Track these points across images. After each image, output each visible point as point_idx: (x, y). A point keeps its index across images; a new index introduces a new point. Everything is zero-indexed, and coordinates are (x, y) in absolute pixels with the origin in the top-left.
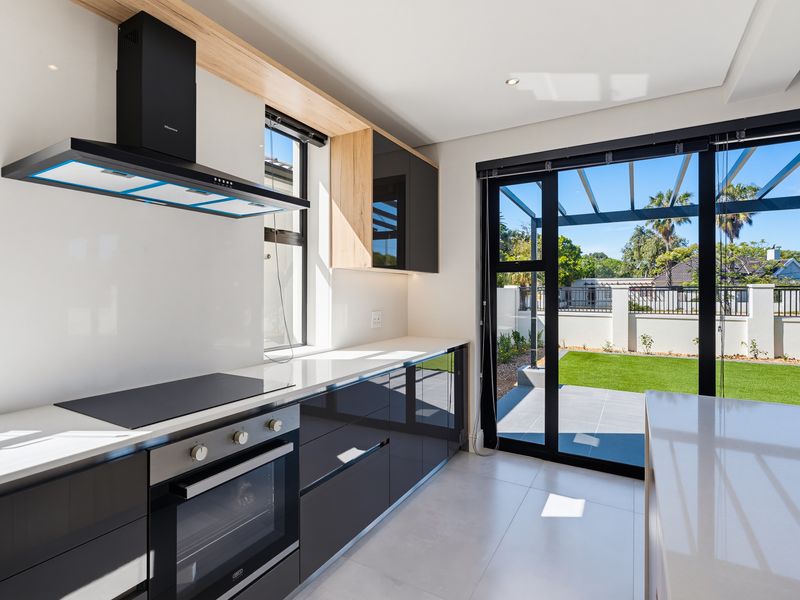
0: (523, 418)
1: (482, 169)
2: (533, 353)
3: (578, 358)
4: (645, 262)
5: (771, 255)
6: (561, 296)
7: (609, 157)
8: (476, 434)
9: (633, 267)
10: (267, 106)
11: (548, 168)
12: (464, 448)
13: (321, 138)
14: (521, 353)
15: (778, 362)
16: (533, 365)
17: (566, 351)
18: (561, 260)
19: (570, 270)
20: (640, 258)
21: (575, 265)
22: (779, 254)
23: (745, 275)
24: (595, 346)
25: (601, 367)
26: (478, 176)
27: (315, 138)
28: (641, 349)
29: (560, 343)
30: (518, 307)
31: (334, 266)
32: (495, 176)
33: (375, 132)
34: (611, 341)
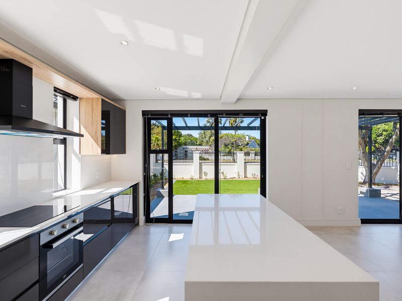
0: (160, 210)
1: (144, 113)
2: (163, 182)
3: (180, 183)
4: (207, 139)
5: (247, 138)
6: (174, 155)
7: (189, 115)
8: (142, 218)
9: (203, 141)
10: (54, 87)
11: (169, 116)
12: (138, 224)
13: (75, 98)
14: (156, 183)
15: (245, 179)
16: (163, 188)
17: (176, 180)
18: (174, 137)
19: (177, 142)
20: (205, 137)
21: (179, 140)
22: (250, 138)
23: (239, 145)
24: (187, 177)
25: (188, 186)
26: (143, 115)
27: (73, 98)
28: (204, 177)
29: (173, 177)
30: (155, 161)
31: (81, 154)
32: (149, 116)
33: (102, 99)
34: (193, 174)
